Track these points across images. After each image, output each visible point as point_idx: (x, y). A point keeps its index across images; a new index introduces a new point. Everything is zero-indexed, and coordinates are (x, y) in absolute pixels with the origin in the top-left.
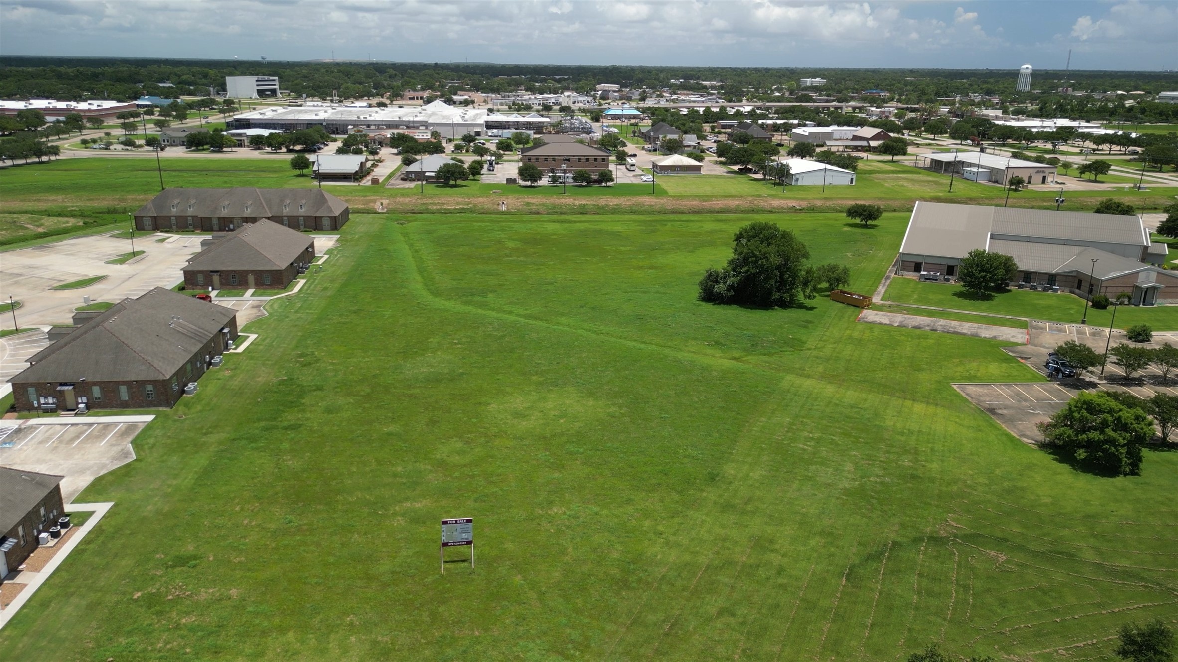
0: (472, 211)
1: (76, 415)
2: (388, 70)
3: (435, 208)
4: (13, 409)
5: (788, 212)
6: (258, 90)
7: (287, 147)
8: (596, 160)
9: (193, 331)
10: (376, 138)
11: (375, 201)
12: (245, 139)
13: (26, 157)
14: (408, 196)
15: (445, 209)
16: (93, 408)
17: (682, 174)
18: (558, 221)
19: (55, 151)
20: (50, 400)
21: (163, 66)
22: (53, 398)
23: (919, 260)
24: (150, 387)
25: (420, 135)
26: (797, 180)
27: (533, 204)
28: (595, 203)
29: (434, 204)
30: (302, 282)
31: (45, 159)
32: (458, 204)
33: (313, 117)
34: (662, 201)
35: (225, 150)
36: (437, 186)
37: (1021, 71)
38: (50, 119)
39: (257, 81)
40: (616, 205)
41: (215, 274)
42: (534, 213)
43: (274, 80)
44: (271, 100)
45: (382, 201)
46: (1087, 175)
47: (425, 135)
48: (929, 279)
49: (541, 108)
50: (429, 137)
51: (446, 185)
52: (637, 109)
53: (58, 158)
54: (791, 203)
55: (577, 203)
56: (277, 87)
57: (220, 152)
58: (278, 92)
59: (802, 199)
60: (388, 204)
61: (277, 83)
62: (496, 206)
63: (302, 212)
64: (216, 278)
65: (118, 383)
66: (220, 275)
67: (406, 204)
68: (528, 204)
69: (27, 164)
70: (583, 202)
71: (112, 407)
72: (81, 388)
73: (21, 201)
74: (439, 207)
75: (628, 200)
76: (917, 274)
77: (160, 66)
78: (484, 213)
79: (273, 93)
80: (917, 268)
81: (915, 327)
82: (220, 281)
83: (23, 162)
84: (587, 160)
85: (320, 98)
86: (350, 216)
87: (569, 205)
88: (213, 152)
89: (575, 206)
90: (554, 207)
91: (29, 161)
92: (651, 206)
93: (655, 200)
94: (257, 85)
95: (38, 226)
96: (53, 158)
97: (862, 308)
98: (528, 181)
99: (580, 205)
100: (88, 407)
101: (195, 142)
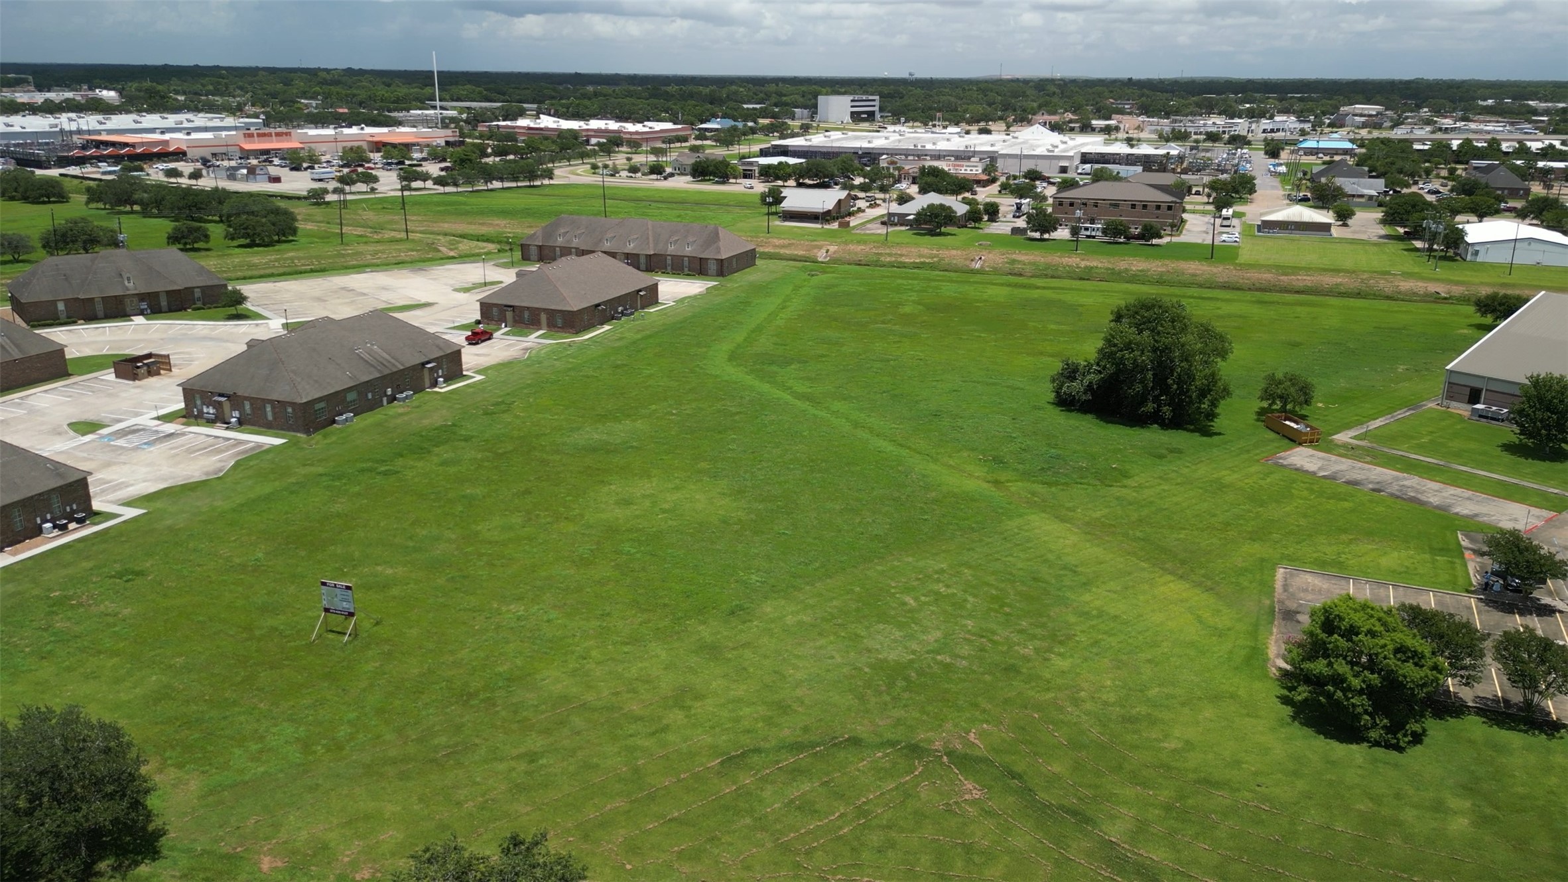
0: (932, 267)
1: (227, 428)
2: (1048, 87)
3: (888, 259)
4: (184, 417)
5: (1420, 301)
6: (852, 113)
7: (797, 180)
8: (1158, 207)
9: (381, 360)
10: (911, 171)
11: (820, 248)
12: (756, 168)
13: (516, 179)
14: (865, 243)
15: (901, 262)
16: (246, 424)
17: (1296, 235)
18: (1009, 285)
19: (549, 174)
20: (211, 410)
21: (780, 85)
22: (213, 408)
23: (1477, 384)
24: (290, 410)
25: (969, 169)
26: (1477, 253)
27: (1019, 262)
28: (1110, 266)
29: (890, 255)
30: (607, 327)
31: (537, 183)
32: (920, 256)
33: (865, 145)
34: (1215, 270)
35: (731, 181)
36: (915, 234)
38: (594, 141)
39: (852, 101)
40: (1140, 271)
41: (509, 309)
42: (1015, 274)
43: (874, 100)
44: (865, 125)
45: (829, 247)
47: (974, 169)
48: (1486, 417)
49: (1202, 137)
50: (980, 171)
51: (932, 233)
52: (1352, 141)
53: (552, 182)
54: (1432, 288)
55: (1083, 264)
56: (876, 109)
57: (723, 183)
58: (878, 116)
59: (1457, 283)
60: (835, 252)
61: (877, 103)
62: (968, 263)
63: (688, 251)
64: (509, 315)
65: (265, 401)
66: (513, 311)
67: (856, 253)
68: (1013, 261)
69: (518, 187)
70: (1094, 264)
71: (260, 426)
72: (235, 400)
73: (468, 223)
74: (893, 259)
75: (1162, 266)
76: (1469, 407)
77: (777, 85)
78: (946, 270)
79: (871, 116)
80: (1474, 396)
81: (1348, 483)
82: (514, 317)
83: (514, 184)
84: (1145, 207)
85: (921, 122)
86: (758, 262)
87: (1069, 266)
88: (718, 183)
89: (1078, 268)
90: (1046, 269)
91: (520, 184)
92: (1194, 275)
93: (1205, 268)
94: (852, 107)
95: (451, 250)
96: (546, 182)
97: (1300, 444)
98: (1036, 231)
99: (1086, 267)
100: (241, 422)
101: (702, 171)
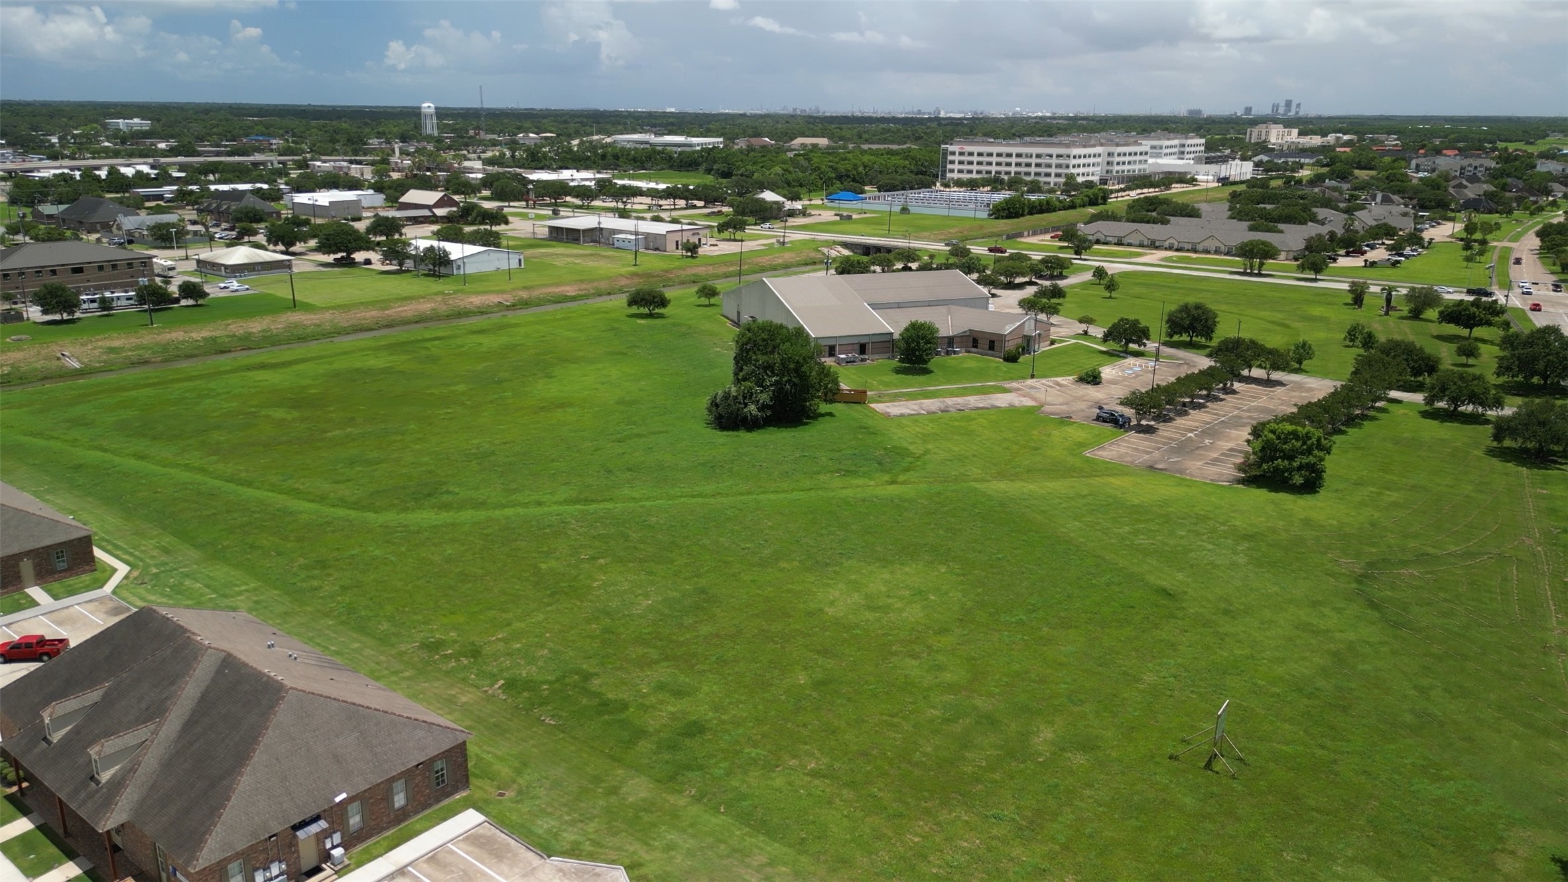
0: (19, 378)
8: (130, 265)
22: (280, 862)
23: (831, 343)
26: (459, 267)
27: (121, 349)
28: (226, 333)
37: (423, 110)
40: (263, 331)
46: (726, 234)
48: (850, 362)
70: (206, 333)
75: (273, 322)
76: (833, 359)
84: (115, 267)
90: (166, 350)
92: (317, 325)
93: (314, 317)
98: (60, 312)
99: (206, 339)
